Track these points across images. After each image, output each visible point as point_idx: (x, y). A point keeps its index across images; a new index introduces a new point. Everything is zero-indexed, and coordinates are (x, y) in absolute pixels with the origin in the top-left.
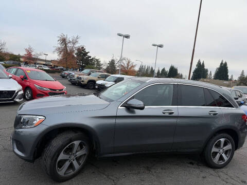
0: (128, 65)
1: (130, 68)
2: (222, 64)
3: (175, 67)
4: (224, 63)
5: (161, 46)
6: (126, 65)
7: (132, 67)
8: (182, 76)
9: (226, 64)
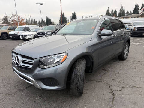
0: (19, 19)
1: (21, 21)
2: (73, 13)
3: (49, 18)
4: (74, 13)
5: (42, 4)
6: (17, 20)
7: (22, 20)
8: (53, 23)
9: (75, 13)
